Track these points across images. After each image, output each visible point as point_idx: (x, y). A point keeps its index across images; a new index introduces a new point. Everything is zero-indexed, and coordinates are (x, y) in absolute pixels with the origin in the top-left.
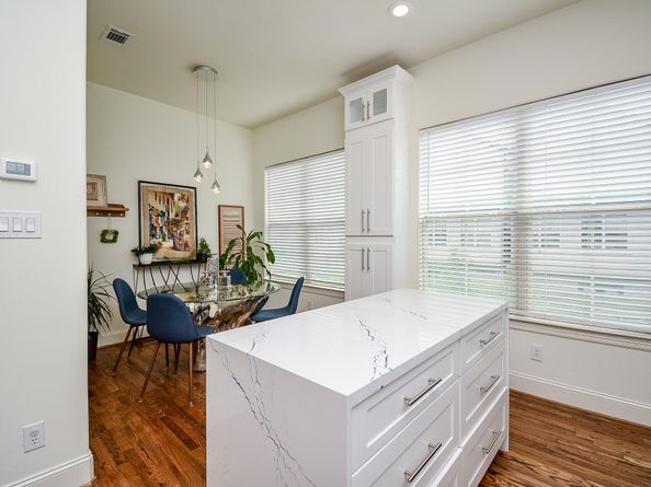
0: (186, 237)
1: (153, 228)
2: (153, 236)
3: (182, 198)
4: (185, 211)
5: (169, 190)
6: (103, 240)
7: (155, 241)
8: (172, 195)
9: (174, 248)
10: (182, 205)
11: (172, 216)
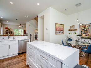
0: (89, 33)
1: (81, 32)
2: (81, 33)
3: (88, 26)
4: (89, 28)
5: (85, 25)
6: (74, 34)
7: (82, 34)
8: (86, 26)
9: (86, 35)
10: (88, 27)
11: (85, 30)
